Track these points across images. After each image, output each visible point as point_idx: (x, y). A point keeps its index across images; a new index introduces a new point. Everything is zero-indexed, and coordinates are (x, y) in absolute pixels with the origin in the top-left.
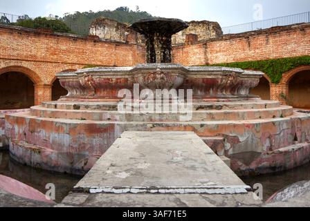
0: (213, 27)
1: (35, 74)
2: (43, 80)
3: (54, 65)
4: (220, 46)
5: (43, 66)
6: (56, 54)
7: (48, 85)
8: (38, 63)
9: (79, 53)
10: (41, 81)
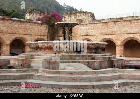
0: (91, 15)
1: (2, 39)
2: (6, 42)
3: (11, 34)
4: (93, 26)
5: (6, 35)
6: (12, 29)
7: (8, 45)
8: (4, 34)
9: (23, 29)
10: (5, 43)
